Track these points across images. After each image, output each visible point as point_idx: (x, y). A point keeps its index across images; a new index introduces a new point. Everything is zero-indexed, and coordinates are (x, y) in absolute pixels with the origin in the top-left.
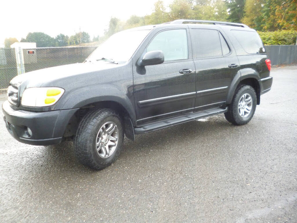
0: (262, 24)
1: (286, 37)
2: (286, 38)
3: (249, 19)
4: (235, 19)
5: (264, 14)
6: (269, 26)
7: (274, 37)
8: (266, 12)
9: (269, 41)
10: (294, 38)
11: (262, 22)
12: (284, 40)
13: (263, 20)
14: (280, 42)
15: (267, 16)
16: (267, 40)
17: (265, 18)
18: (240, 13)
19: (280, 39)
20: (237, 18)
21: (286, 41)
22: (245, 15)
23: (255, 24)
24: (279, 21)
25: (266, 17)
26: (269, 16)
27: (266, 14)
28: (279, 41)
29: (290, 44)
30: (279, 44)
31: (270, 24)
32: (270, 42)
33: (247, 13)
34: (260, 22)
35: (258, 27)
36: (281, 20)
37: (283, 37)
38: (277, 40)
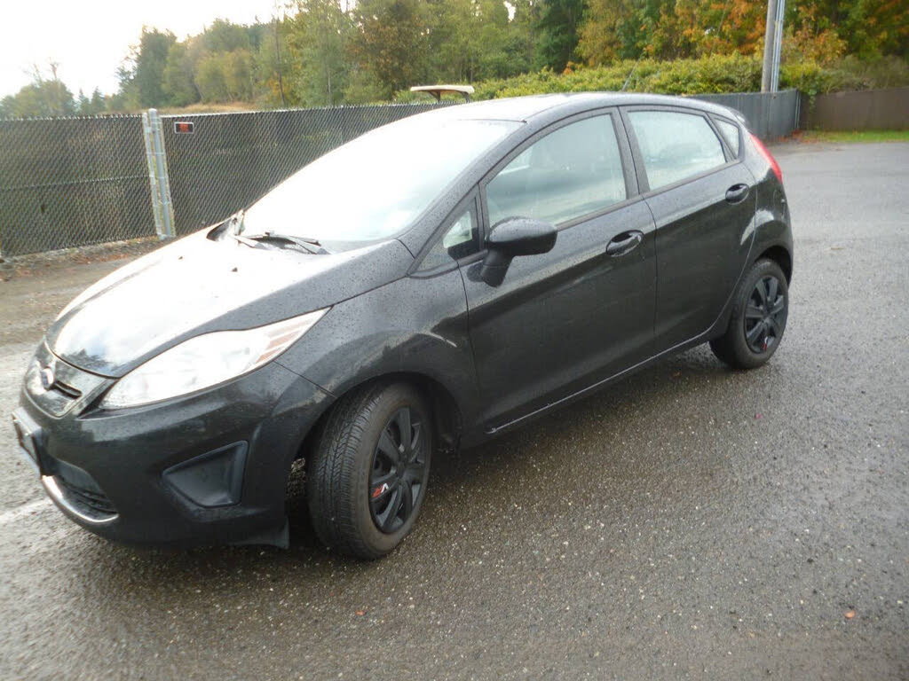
0: (639, 39)
1: (730, 73)
2: (732, 76)
3: (602, 26)
4: (558, 28)
5: (643, 11)
6: (660, 45)
7: (701, 72)
8: (647, 7)
9: (691, 85)
10: (754, 75)
11: (637, 34)
12: (728, 80)
13: (642, 29)
14: (719, 85)
15: (653, 17)
16: (684, 81)
17: (646, 22)
18: (570, 10)
19: (718, 79)
20: (564, 25)
21: (733, 83)
22: (589, 16)
23: (622, 38)
24: (687, 32)
25: (649, 20)
26: (656, 18)
27: (648, 11)
28: (717, 84)
29: (746, 90)
30: (716, 92)
31: (661, 39)
32: (692, 88)
33: (594, 11)
34: (633, 34)
35: (627, 48)
36: (692, 28)
37: (725, 74)
38: (711, 81)
